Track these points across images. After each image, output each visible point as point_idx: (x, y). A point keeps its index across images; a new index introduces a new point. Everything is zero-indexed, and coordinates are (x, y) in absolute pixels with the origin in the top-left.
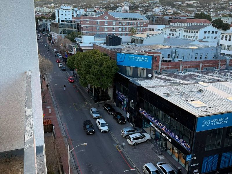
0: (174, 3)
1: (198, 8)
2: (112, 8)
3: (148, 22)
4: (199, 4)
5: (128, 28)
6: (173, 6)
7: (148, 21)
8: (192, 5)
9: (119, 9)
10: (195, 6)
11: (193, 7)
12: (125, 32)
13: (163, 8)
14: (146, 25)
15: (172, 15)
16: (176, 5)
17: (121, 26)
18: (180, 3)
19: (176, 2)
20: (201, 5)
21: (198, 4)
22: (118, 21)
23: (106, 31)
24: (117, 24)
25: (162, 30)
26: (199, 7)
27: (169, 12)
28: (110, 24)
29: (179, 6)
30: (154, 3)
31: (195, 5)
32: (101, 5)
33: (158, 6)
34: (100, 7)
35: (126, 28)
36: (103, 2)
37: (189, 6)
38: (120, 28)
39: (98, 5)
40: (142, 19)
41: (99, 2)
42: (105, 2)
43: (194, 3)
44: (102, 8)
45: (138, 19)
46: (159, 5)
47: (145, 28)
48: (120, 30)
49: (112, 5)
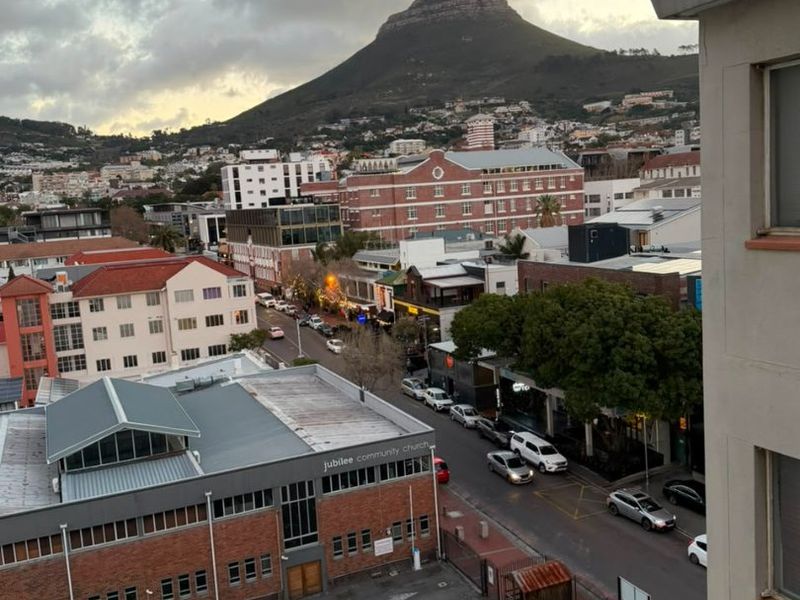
0: (586, 107)
1: (675, 115)
2: (371, 143)
3: (583, 174)
4: (673, 99)
5: (517, 200)
6: (584, 117)
7: (580, 171)
8: (651, 106)
9: (398, 144)
10: (663, 110)
11: (658, 113)
12: (504, 215)
13: (549, 129)
14: (578, 185)
15: (593, 146)
16: (593, 112)
17: (492, 195)
18: (606, 104)
19: (589, 101)
20: (684, 104)
21: (671, 103)
22: (480, 181)
23: (441, 220)
24: (478, 191)
25: (629, 195)
26: (677, 109)
27: (582, 139)
28: (451, 192)
29: (605, 115)
30: (513, 114)
31: (661, 104)
32: (326, 139)
33: (530, 123)
34: (328, 146)
35: (507, 202)
36: (333, 128)
37: (640, 110)
38: (487, 202)
39: (319, 140)
40: (559, 167)
41: (320, 128)
42: (341, 128)
43: (655, 99)
44: (336, 147)
45: (547, 167)
46: (532, 119)
47: (576, 195)
48: (488, 209)
49: (368, 136)
